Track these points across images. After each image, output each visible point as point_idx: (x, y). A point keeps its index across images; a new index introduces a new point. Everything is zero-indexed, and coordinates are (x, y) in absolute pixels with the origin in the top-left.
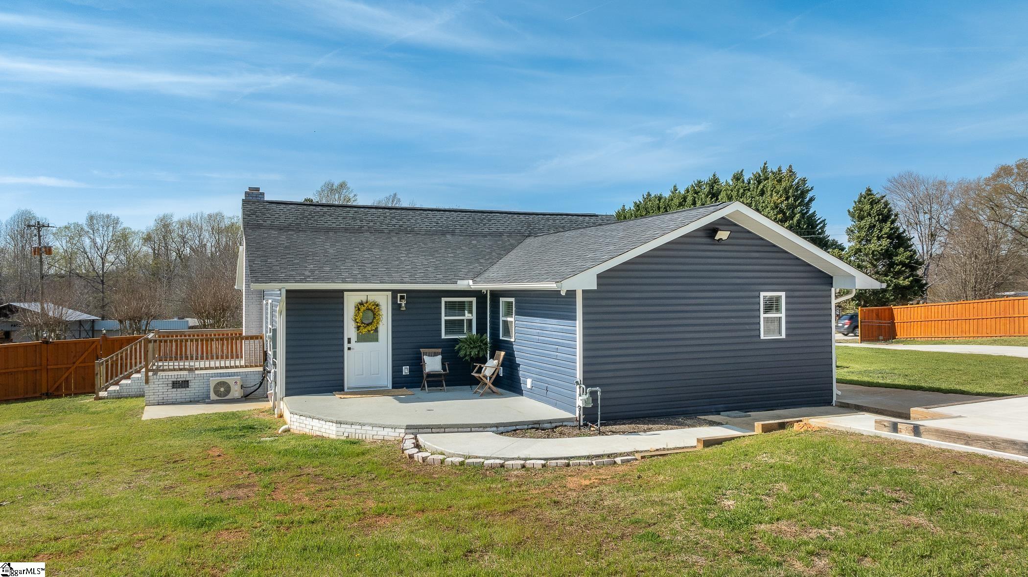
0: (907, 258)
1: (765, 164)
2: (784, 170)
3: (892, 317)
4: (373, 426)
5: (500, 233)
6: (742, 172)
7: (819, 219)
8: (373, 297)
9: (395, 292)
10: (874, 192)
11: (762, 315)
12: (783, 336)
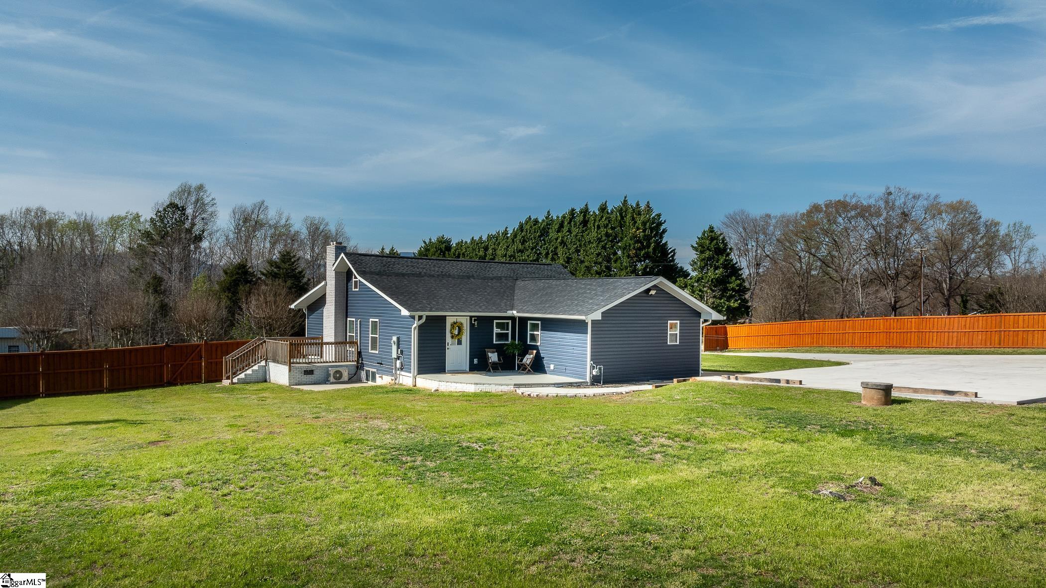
0: (737, 286)
1: (625, 197)
2: (643, 206)
3: (726, 333)
4: (496, 385)
5: (500, 277)
6: (606, 203)
7: (670, 248)
8: (460, 319)
9: (471, 317)
10: (716, 230)
11: (669, 333)
12: (678, 343)
